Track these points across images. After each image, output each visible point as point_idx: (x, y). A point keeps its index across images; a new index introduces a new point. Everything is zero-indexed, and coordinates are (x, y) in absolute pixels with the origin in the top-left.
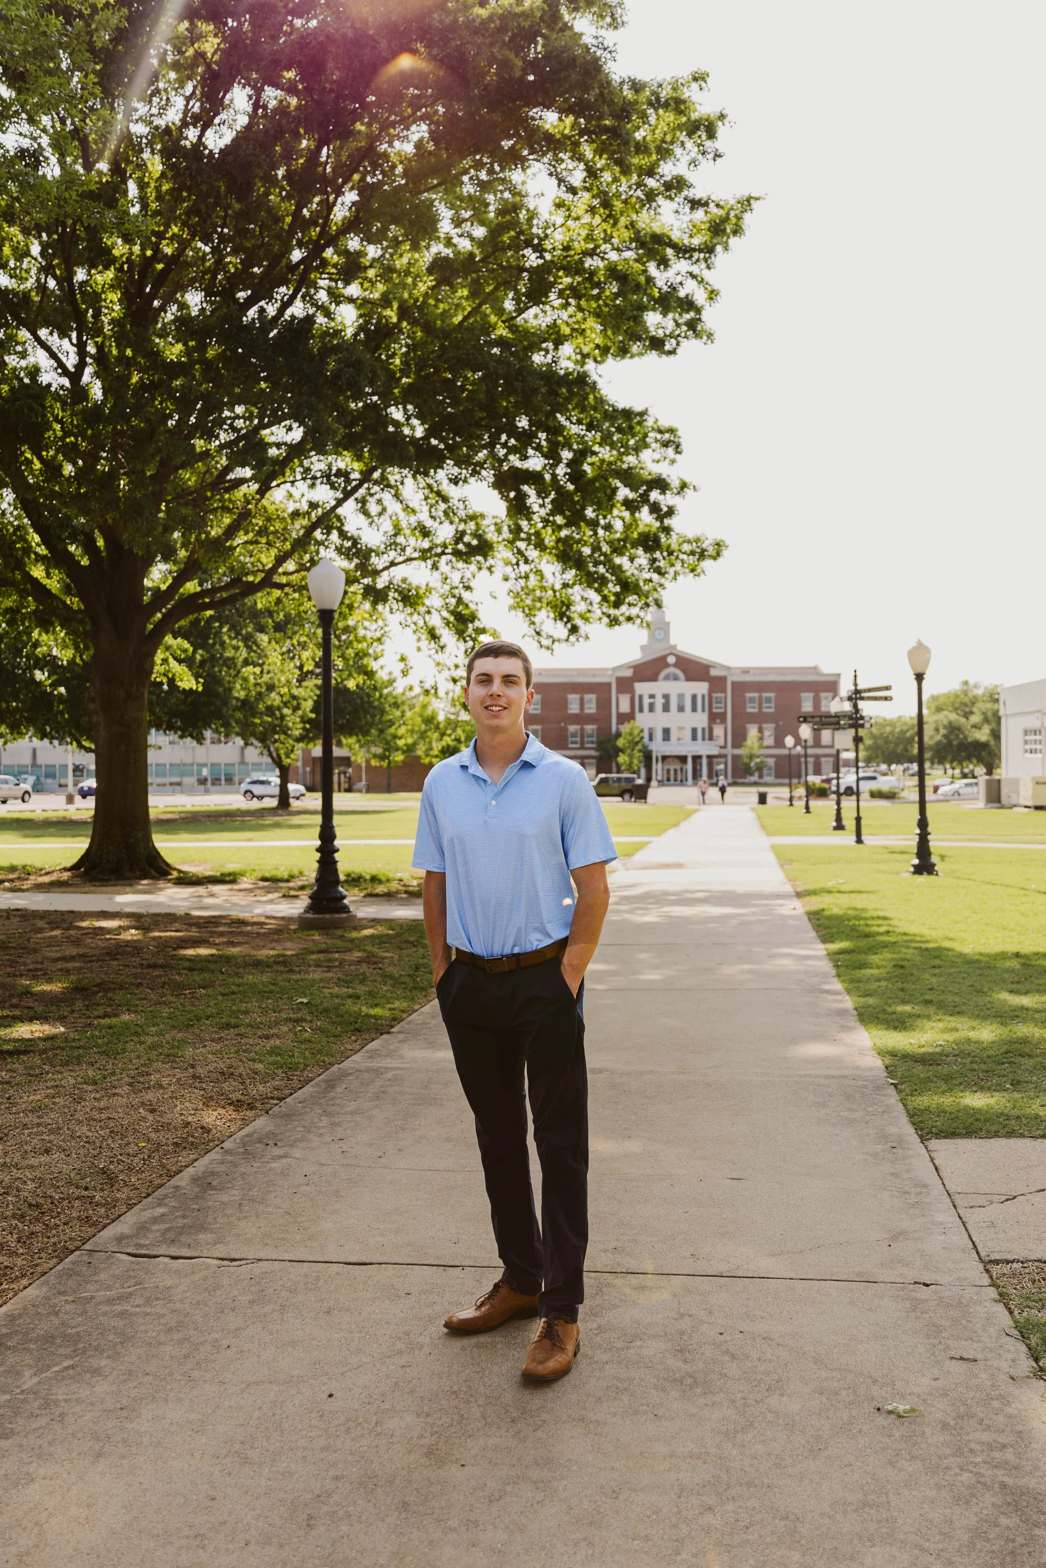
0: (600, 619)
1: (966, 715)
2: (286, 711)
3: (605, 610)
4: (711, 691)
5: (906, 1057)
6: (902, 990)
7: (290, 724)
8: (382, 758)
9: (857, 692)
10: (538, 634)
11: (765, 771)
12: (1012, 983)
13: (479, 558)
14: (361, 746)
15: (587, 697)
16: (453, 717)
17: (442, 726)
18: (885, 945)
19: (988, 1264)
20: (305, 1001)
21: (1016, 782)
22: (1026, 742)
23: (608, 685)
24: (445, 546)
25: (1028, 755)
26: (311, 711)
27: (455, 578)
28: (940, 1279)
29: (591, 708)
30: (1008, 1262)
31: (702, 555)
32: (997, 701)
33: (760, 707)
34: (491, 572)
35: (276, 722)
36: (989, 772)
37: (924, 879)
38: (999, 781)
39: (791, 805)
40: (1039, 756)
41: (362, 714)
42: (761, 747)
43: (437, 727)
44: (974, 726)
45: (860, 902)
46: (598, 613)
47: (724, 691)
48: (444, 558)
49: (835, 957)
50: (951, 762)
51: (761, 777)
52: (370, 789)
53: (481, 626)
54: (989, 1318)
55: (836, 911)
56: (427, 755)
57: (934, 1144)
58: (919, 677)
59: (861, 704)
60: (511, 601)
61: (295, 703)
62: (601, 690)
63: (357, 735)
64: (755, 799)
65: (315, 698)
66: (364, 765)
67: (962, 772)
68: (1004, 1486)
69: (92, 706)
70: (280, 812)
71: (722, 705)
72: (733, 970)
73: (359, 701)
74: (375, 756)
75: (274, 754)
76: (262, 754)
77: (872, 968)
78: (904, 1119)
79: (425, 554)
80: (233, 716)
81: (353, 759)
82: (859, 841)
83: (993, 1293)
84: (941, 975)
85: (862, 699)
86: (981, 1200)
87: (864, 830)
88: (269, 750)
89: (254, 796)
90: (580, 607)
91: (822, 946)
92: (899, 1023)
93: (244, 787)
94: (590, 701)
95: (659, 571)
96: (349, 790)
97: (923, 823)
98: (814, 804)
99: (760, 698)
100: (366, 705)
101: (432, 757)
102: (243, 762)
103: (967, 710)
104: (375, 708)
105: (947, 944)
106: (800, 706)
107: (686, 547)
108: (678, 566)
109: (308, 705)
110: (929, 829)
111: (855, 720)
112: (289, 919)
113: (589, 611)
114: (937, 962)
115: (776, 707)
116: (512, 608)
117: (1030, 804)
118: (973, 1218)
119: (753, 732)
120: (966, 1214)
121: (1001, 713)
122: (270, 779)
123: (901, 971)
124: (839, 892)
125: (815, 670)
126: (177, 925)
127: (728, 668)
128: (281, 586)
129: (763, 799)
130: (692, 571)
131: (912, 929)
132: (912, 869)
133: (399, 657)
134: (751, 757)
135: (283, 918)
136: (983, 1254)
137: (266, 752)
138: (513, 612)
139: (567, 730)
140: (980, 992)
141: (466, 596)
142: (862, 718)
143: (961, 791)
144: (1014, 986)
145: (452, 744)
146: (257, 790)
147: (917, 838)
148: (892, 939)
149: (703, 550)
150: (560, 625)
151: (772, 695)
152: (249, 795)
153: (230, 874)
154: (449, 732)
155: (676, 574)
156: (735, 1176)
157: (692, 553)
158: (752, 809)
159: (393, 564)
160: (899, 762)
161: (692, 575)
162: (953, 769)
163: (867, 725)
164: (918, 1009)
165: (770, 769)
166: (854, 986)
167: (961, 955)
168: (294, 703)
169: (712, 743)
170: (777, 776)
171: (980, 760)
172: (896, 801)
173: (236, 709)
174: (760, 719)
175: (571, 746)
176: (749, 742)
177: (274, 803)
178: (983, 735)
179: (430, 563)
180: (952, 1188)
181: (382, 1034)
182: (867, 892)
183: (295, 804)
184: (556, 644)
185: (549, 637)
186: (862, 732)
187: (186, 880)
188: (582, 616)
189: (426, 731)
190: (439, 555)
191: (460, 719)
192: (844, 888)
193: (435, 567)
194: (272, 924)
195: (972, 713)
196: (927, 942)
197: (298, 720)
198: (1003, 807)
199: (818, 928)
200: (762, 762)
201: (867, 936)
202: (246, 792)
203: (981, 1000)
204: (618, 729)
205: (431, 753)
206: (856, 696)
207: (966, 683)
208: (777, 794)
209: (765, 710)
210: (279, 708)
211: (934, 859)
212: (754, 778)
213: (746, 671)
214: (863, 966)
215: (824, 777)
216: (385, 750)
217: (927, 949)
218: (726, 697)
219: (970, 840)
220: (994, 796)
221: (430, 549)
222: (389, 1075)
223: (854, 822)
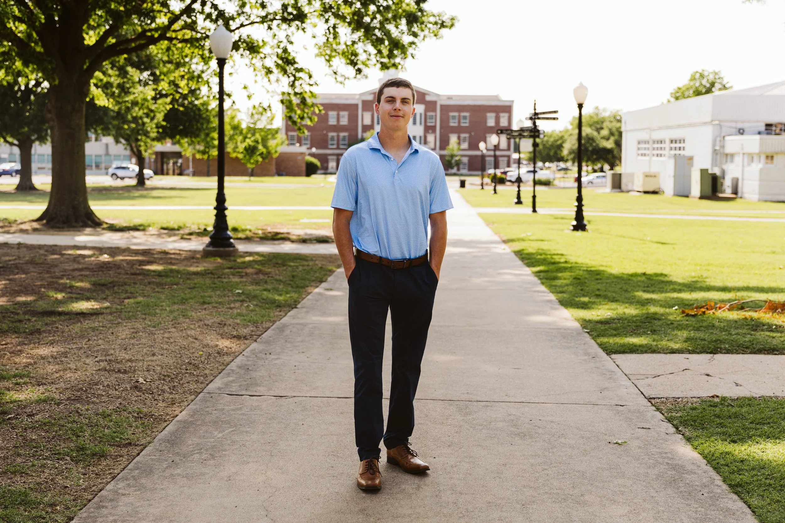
0: (375, 65)
1: (598, 130)
2: (146, 120)
3: (378, 59)
4: (426, 111)
5: (590, 321)
6: (582, 290)
7: (149, 129)
8: (204, 152)
9: (536, 114)
10: (335, 73)
11: (461, 166)
12: (644, 287)
13: (297, 22)
14: (189, 145)
15: (342, 113)
16: (252, 126)
17: (244, 132)
18: (565, 269)
19: (650, 399)
20: (240, 291)
21: (632, 175)
22: (639, 149)
23: (356, 106)
24: (275, 14)
25: (640, 158)
26: (164, 120)
27: (281, 35)
28: (627, 403)
29: (344, 121)
30: (659, 398)
31: (443, 25)
32: (619, 121)
33: (459, 122)
34: (305, 32)
35: (139, 127)
36: (612, 169)
37: (580, 233)
38: (620, 174)
39: (483, 188)
40: (647, 158)
41: (194, 123)
42: (459, 149)
43: (241, 133)
44: (603, 138)
45: (545, 246)
46: (374, 61)
47: (435, 110)
48: (275, 22)
49: (537, 274)
50: (587, 161)
51: (458, 170)
52: (195, 174)
53: (299, 67)
54: (653, 416)
55: (531, 250)
56: (234, 151)
57: (613, 356)
58: (580, 106)
59: (538, 122)
60: (317, 51)
61: (152, 115)
62: (351, 109)
63: (191, 137)
64: (458, 184)
65: (166, 112)
66: (191, 158)
67: (593, 169)
68: (668, 463)
69: (49, 116)
70: (140, 188)
71: (433, 121)
72: (478, 281)
73: (192, 114)
74: (199, 151)
75: (135, 150)
76: (126, 149)
77: (561, 279)
78: (596, 346)
79: (264, 19)
80: (111, 123)
81: (183, 153)
82: (534, 211)
83: (654, 408)
84: (602, 283)
85: (539, 118)
86: (642, 377)
87: (537, 205)
88: (131, 147)
89: (118, 177)
90: (362, 57)
91: (527, 269)
92: (584, 306)
93: (111, 171)
94: (343, 117)
95: (415, 35)
96: (181, 174)
97: (579, 199)
98: (499, 188)
99: (459, 116)
100: (197, 117)
101: (238, 152)
102: (107, 154)
103: (598, 126)
104: (203, 119)
105: (601, 268)
106: (486, 122)
107: (432, 19)
108: (426, 32)
109: (160, 117)
110: (583, 203)
111: (534, 132)
112: (195, 252)
113: (368, 59)
114: (598, 277)
115: (470, 122)
116: (317, 55)
117: (641, 190)
118: (640, 384)
119: (453, 139)
120: (636, 382)
121: (623, 129)
122: (129, 166)
123: (579, 281)
124: (530, 240)
125: (496, 98)
126: (127, 254)
127: (438, 95)
128: (170, 39)
129: (463, 184)
130: (435, 35)
131: (580, 261)
132: (572, 228)
133: (243, 86)
134: (452, 156)
135: (190, 251)
136: (646, 395)
137: (128, 148)
138: (318, 58)
139: (327, 136)
140: (626, 291)
141: (290, 48)
142: (538, 131)
143: (594, 181)
144: (646, 289)
145: (252, 144)
146: (120, 173)
147: (576, 209)
148: (569, 265)
149: (443, 22)
150: (350, 68)
151: (467, 114)
152: (114, 177)
153: (140, 225)
154: (249, 136)
155: (425, 36)
156: (516, 367)
157: (436, 23)
158: (456, 191)
159: (242, 25)
160: (551, 161)
161: (435, 38)
162: (587, 166)
163: (541, 136)
164: (593, 300)
165: (465, 164)
166: (553, 289)
167: (611, 274)
168: (150, 114)
169: (427, 146)
170: (470, 170)
171: (607, 161)
172: (551, 187)
173: (114, 118)
174: (458, 130)
175: (331, 147)
176: (451, 146)
177: (134, 182)
178: (609, 144)
179: (266, 25)
180: (627, 373)
181: (293, 308)
182: (548, 241)
183: (148, 183)
184: (347, 80)
185: (342, 76)
186: (538, 140)
187: (113, 228)
188: (363, 63)
189: (233, 135)
190: (272, 20)
191: (257, 127)
192: (531, 238)
193: (270, 28)
194: (184, 254)
195: (602, 128)
196: (591, 267)
197: (154, 126)
198: (622, 192)
199: (522, 259)
200: (459, 160)
201: (554, 263)
202: (113, 175)
203: (627, 295)
204: (362, 136)
205: (237, 150)
206: (535, 117)
207: (597, 108)
208: (473, 181)
209: (462, 125)
210: (141, 118)
211: (585, 222)
212: (454, 170)
213: (450, 98)
214: (555, 278)
215: (502, 171)
216: (206, 147)
217: (591, 271)
218: (436, 116)
219: (604, 212)
220: (617, 184)
221: (266, 16)
222: (311, 326)
223: (531, 200)
